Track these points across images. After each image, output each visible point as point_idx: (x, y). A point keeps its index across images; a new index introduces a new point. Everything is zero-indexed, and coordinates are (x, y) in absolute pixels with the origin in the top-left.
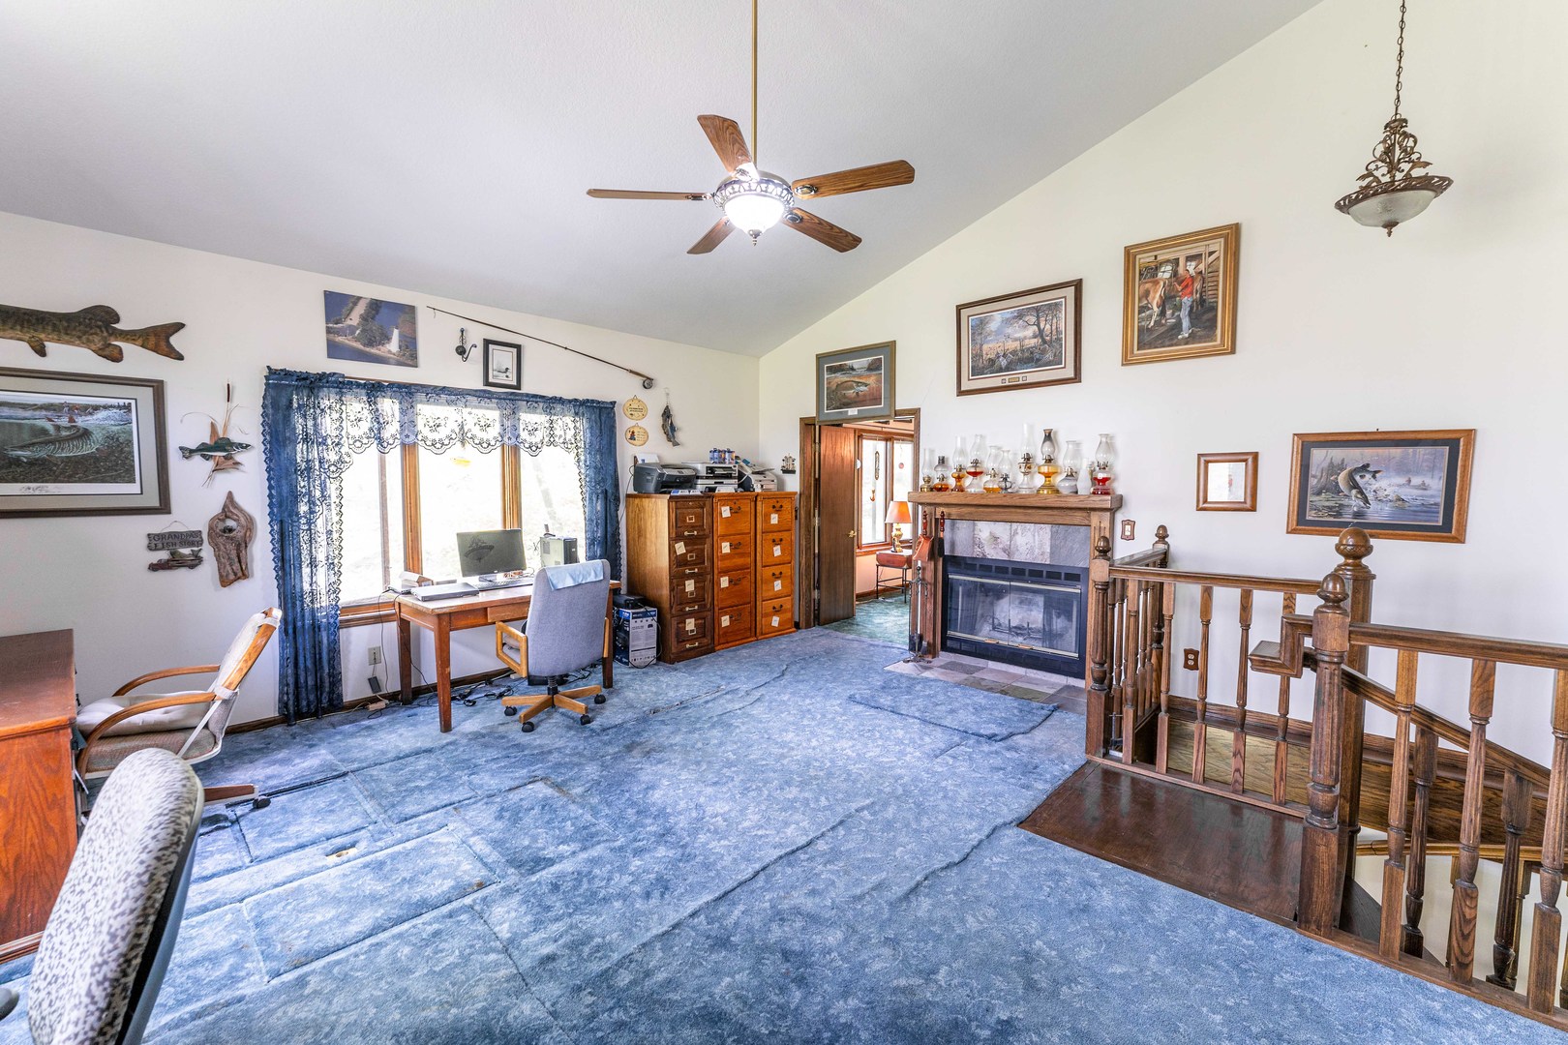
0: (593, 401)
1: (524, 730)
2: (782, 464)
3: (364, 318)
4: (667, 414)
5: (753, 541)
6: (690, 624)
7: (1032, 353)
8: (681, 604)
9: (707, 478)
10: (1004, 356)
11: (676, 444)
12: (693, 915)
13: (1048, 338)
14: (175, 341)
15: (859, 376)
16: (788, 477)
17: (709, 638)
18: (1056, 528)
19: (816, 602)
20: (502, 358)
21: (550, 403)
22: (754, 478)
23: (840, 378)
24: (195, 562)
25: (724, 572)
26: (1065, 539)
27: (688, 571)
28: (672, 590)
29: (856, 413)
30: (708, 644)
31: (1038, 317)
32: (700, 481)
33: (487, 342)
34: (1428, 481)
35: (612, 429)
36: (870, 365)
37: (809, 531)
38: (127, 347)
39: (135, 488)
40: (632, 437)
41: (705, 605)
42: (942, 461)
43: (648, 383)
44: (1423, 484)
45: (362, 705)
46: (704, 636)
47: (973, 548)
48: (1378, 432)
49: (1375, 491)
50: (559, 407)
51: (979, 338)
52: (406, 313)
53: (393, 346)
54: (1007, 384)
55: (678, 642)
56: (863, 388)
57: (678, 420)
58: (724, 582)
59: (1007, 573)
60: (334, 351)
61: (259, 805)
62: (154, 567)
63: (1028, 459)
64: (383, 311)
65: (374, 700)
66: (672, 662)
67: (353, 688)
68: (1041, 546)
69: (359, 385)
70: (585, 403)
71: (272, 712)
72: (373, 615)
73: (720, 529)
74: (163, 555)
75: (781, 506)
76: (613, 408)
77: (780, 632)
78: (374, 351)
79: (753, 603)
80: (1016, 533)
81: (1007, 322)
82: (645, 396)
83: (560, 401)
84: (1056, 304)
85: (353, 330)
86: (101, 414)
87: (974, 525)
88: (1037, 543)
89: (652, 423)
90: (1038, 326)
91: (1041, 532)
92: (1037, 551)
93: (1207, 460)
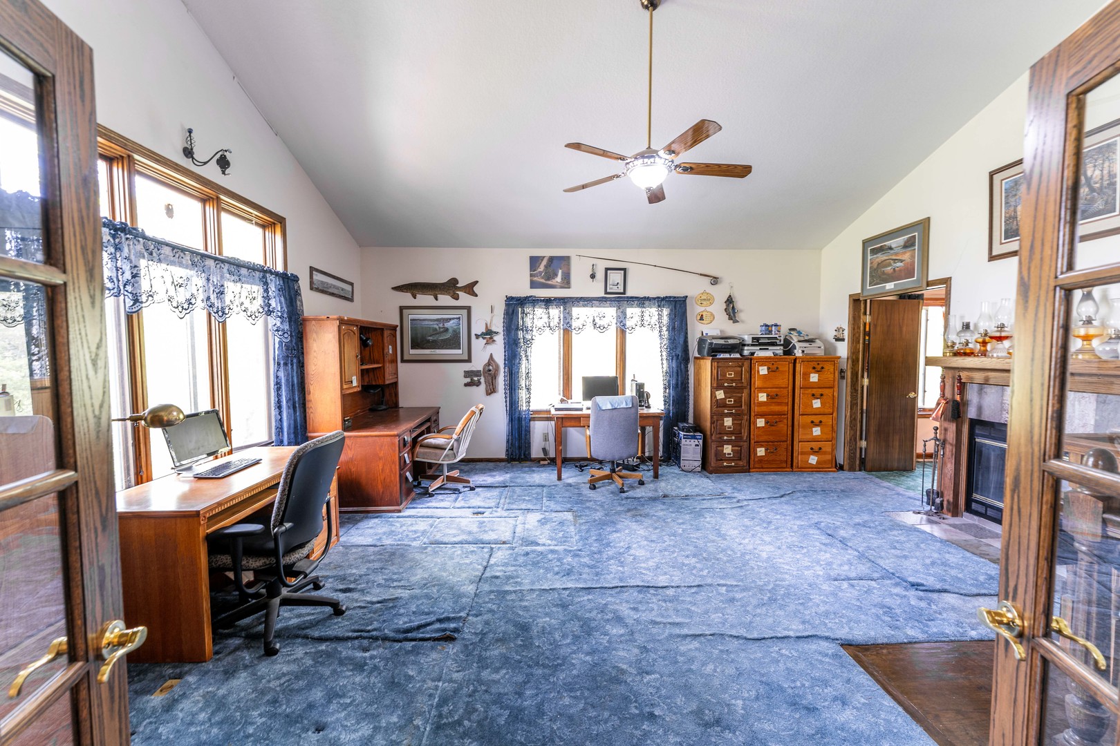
0: (670, 297)
1: (590, 488)
2: (835, 333)
3: (546, 267)
4: (730, 301)
5: (790, 394)
6: (728, 449)
8: (720, 434)
9: (752, 345)
11: (735, 321)
12: (564, 589)
13: (1098, 185)
14: (475, 289)
15: (896, 254)
16: (839, 344)
17: (745, 461)
19: (863, 451)
20: (616, 277)
21: (642, 301)
22: (798, 345)
23: (881, 257)
24: (478, 384)
25: (761, 415)
27: (726, 411)
28: (712, 423)
29: (893, 287)
30: (744, 465)
32: (746, 348)
33: (607, 269)
35: (684, 314)
36: (906, 242)
37: (856, 391)
38: (460, 293)
39: (460, 352)
40: (702, 319)
41: (742, 437)
42: (966, 327)
43: (715, 281)
45: (538, 460)
46: (740, 460)
50: (647, 303)
51: (1013, 200)
52: (566, 260)
53: (559, 279)
55: (717, 460)
56: (899, 264)
57: (739, 304)
58: (761, 423)
60: (534, 285)
61: (472, 489)
62: (466, 385)
64: (554, 261)
65: (544, 459)
66: (711, 473)
67: (536, 452)
68: (1083, 417)
69: (541, 301)
70: (664, 299)
71: (503, 455)
72: (545, 416)
73: (757, 383)
74: (468, 380)
75: (822, 368)
76: (685, 301)
77: (817, 469)
78: (550, 282)
79: (789, 442)
82: (713, 290)
83: (648, 299)
85: (541, 273)
86: (452, 322)
87: (1003, 389)
88: (1076, 413)
89: (718, 308)
91: (1083, 402)
92: (1077, 421)
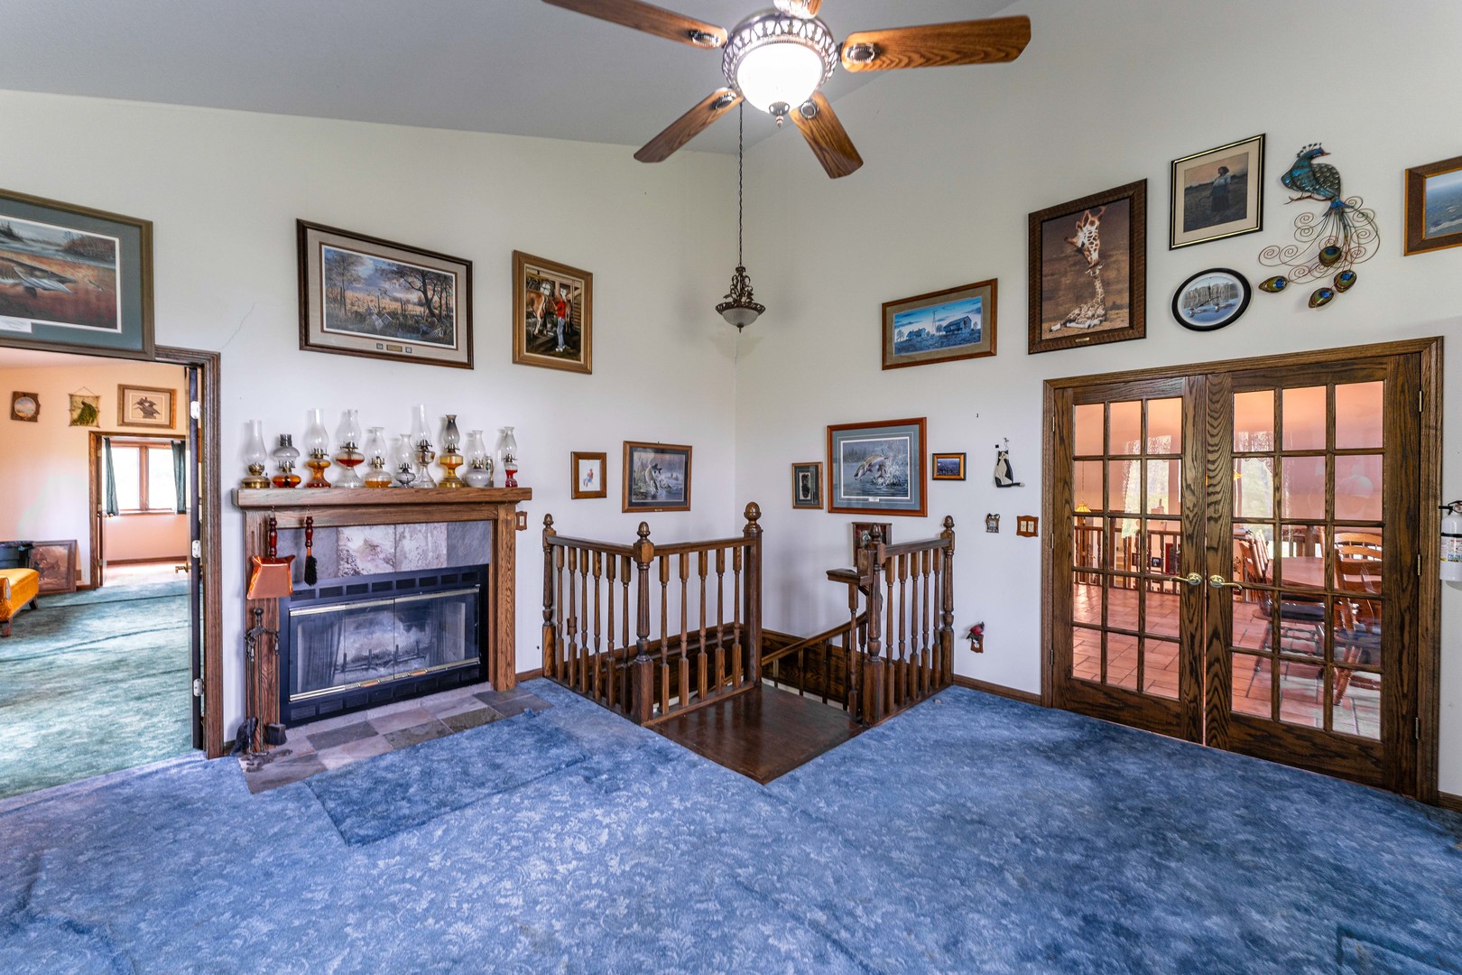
7: (417, 322)
10: (380, 314)
13: (437, 312)
15: (38, 257)
18: (452, 526)
26: (464, 537)
29: (26, 329)
31: (424, 284)
34: (678, 475)
36: (75, 244)
42: (285, 442)
44: (677, 477)
47: (338, 564)
51: (340, 277)
54: (385, 350)
56: (50, 284)
59: (390, 588)
63: (424, 447)
68: (436, 548)
80: (403, 537)
81: (384, 274)
84: (445, 277)
87: (342, 532)
88: (430, 545)
90: (425, 293)
91: (435, 532)
92: (430, 554)
93: (578, 456)
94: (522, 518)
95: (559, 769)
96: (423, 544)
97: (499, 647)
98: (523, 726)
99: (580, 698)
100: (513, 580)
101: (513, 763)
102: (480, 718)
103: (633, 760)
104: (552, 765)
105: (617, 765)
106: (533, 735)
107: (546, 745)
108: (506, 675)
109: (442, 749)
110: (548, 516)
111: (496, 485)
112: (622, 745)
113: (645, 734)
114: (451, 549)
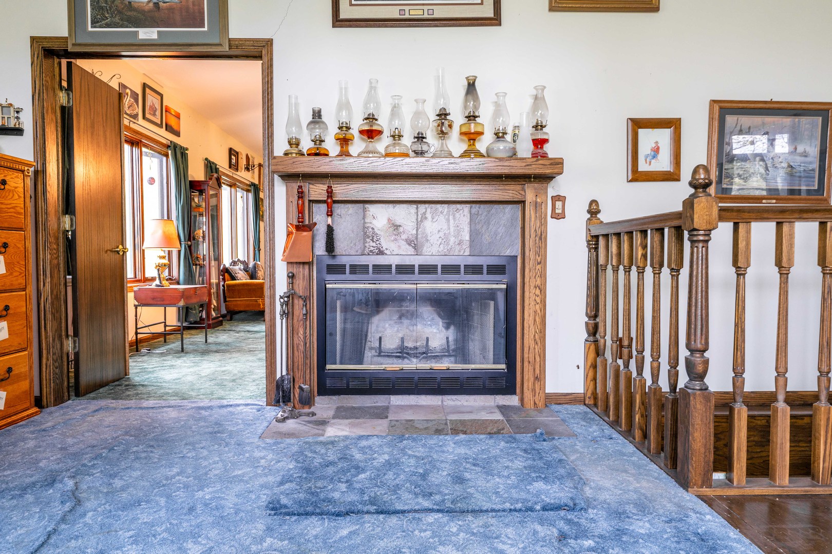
18: (475, 209)
19: (72, 357)
26: (488, 223)
29: (154, 36)
34: (808, 149)
42: (316, 116)
44: (805, 152)
47: (365, 242)
48: (771, 102)
49: (772, 158)
54: (407, 16)
59: (413, 273)
63: (442, 116)
68: (458, 231)
77: (9, 419)
80: (424, 218)
87: (365, 210)
88: (452, 229)
91: (457, 215)
92: (452, 239)
93: (637, 124)
94: (559, 204)
95: (531, 509)
96: (445, 227)
97: (526, 355)
98: (524, 446)
99: (615, 435)
100: (543, 275)
101: (481, 483)
102: (486, 428)
103: (649, 535)
104: (525, 501)
105: (619, 533)
106: (527, 459)
107: (533, 475)
108: (534, 390)
109: (424, 446)
110: (594, 202)
111: (520, 155)
112: (643, 507)
113: (690, 505)
114: (475, 235)
